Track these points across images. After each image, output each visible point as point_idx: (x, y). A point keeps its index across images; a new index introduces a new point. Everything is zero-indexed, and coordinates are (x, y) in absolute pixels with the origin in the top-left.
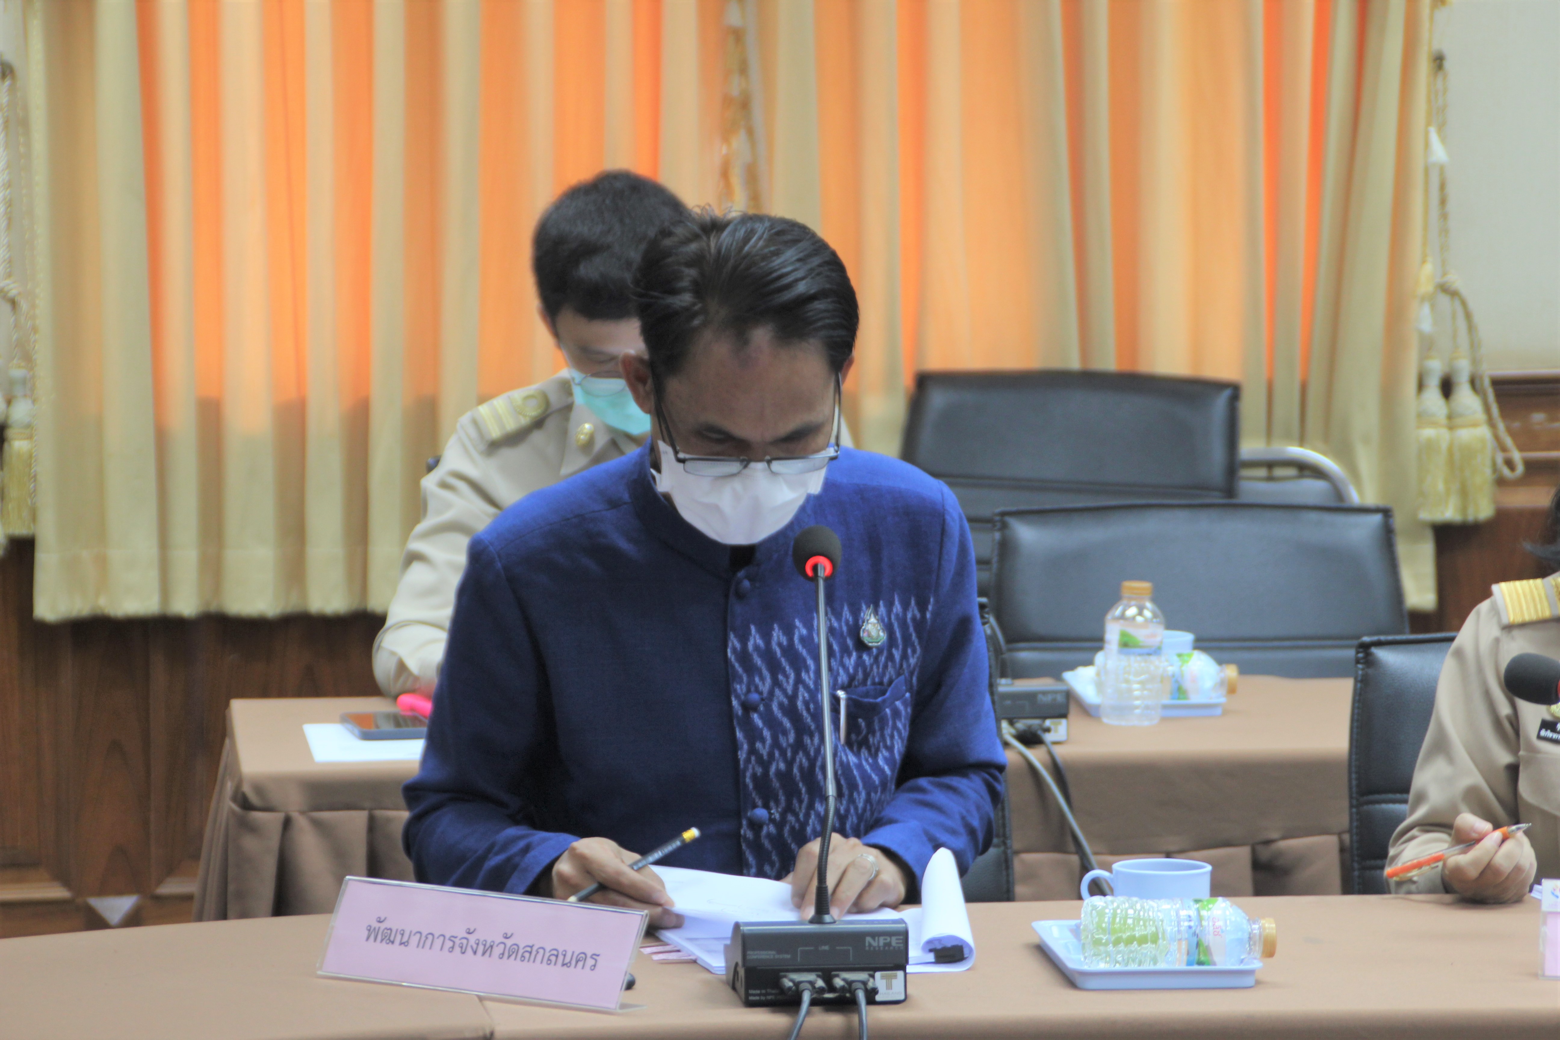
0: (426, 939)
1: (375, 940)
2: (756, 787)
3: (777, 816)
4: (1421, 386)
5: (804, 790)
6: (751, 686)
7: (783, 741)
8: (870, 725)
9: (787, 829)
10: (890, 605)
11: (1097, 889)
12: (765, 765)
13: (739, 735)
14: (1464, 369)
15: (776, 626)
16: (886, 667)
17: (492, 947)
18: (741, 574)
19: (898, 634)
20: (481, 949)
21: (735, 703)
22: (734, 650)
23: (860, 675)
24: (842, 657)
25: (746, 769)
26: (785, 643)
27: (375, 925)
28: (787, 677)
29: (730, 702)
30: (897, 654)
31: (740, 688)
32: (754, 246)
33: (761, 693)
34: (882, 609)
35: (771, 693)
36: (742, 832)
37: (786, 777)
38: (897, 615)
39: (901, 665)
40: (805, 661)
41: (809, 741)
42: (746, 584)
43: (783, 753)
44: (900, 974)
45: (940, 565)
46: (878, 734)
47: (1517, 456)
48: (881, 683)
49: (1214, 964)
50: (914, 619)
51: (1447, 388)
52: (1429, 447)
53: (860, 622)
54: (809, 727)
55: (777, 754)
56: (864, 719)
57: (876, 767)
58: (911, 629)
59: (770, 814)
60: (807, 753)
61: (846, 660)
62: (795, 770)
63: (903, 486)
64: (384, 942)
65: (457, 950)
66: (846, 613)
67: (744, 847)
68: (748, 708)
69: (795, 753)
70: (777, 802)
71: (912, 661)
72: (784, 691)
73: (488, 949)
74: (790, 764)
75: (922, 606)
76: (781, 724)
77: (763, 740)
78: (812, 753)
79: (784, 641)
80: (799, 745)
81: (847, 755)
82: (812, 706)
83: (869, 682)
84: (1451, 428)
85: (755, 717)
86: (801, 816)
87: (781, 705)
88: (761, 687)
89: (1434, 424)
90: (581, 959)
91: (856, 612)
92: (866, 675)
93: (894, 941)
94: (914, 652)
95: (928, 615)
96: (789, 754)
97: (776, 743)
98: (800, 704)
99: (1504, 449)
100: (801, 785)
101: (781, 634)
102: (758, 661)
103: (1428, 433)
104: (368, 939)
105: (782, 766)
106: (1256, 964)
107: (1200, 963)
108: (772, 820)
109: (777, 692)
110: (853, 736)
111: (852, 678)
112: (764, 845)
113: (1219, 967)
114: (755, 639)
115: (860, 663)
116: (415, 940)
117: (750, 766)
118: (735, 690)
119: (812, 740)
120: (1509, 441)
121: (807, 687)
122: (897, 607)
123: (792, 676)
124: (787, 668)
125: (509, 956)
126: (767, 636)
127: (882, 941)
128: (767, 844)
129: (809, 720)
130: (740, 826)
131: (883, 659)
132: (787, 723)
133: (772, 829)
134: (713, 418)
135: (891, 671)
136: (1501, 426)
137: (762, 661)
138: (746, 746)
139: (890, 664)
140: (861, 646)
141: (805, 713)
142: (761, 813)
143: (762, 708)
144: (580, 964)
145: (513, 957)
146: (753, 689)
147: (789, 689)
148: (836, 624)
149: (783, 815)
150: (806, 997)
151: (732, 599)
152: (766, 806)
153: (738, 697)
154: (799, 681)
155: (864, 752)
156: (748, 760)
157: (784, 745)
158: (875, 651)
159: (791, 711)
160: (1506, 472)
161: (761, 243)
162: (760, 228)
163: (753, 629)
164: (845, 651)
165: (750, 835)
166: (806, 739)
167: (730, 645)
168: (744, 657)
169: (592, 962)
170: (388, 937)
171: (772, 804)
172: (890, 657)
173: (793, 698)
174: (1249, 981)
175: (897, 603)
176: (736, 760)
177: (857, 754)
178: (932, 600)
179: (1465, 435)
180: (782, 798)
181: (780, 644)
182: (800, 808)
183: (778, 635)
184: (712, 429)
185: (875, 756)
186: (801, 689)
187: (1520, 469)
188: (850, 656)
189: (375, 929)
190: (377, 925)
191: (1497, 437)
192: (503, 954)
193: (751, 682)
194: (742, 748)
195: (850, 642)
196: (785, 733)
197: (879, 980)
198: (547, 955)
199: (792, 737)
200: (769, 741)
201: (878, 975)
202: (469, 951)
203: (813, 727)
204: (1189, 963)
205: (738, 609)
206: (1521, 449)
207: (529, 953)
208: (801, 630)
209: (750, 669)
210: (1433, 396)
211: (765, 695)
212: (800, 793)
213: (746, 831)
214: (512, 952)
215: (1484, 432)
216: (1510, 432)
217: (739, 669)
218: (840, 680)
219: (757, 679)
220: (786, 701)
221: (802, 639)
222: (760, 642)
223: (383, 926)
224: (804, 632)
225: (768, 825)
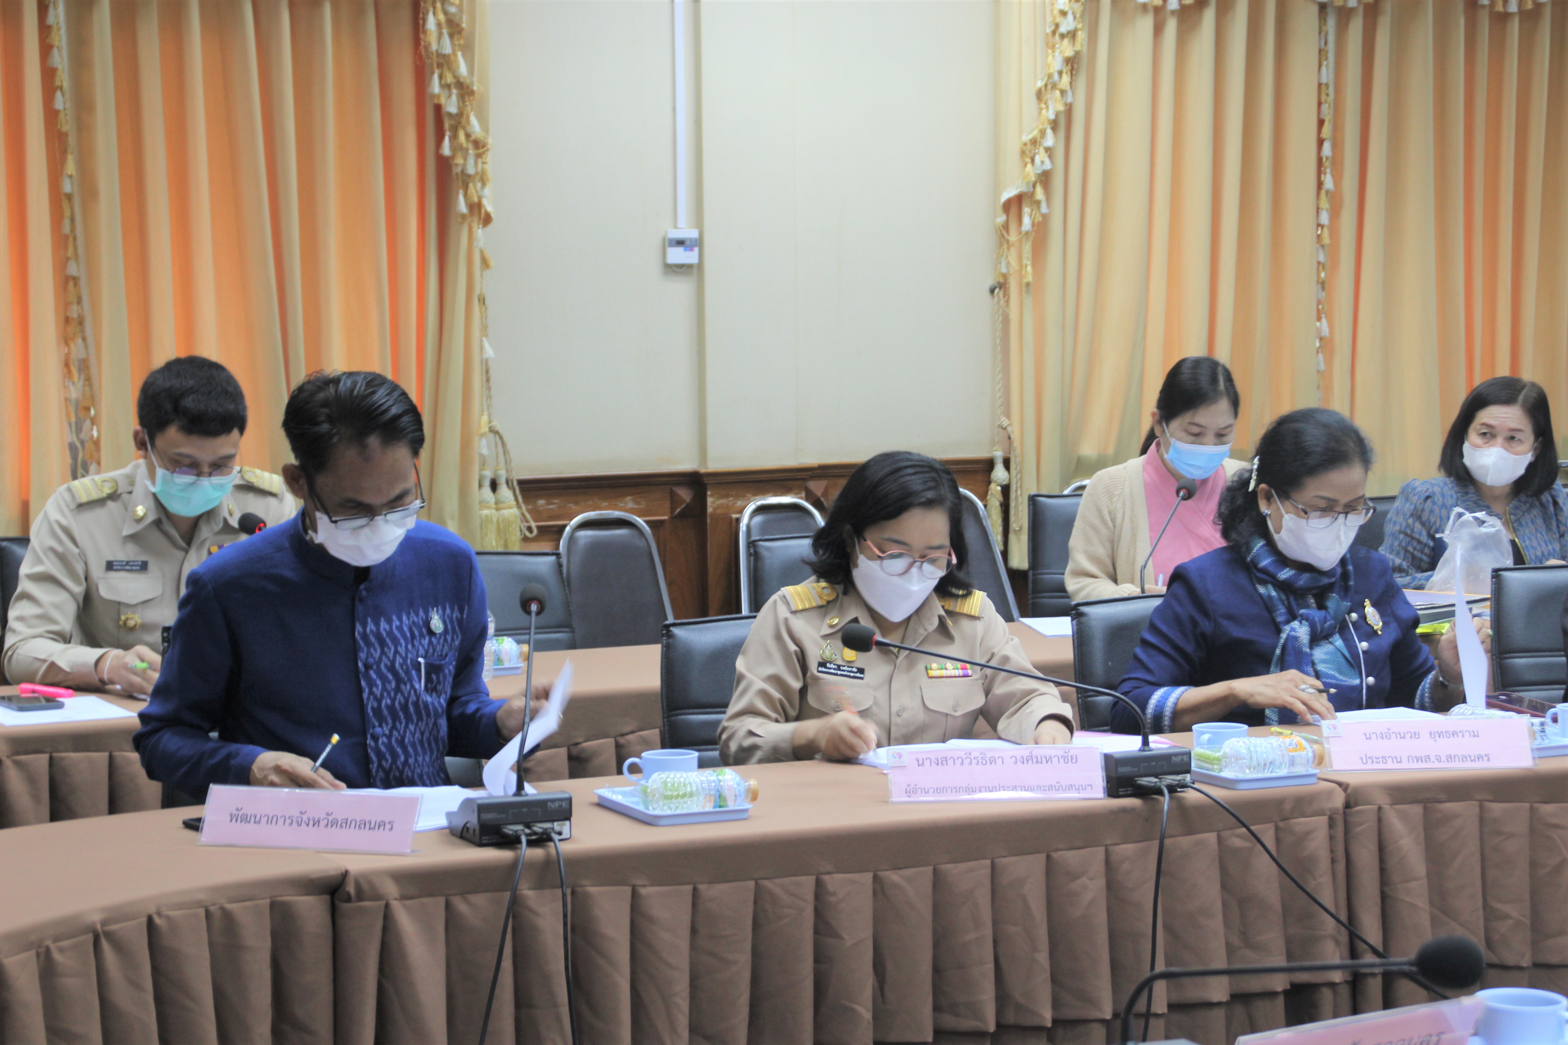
0: (271, 820)
1: (237, 821)
2: (374, 714)
3: (387, 732)
4: (480, 486)
5: (402, 717)
6: (369, 654)
7: (388, 687)
8: (438, 678)
9: (393, 739)
10: (444, 609)
11: (635, 769)
12: (379, 701)
13: (363, 683)
14: (503, 475)
15: (382, 619)
16: (443, 645)
17: (319, 821)
18: (362, 587)
19: (449, 626)
20: (311, 823)
21: (360, 664)
22: (359, 633)
23: (431, 650)
24: (420, 639)
25: (368, 704)
26: (388, 629)
27: (235, 812)
28: (390, 649)
29: (357, 664)
30: (449, 638)
31: (362, 655)
32: (359, 391)
33: (375, 658)
34: (440, 611)
35: (380, 659)
36: (368, 742)
37: (391, 709)
38: (448, 615)
39: (451, 645)
40: (399, 640)
41: (404, 687)
42: (364, 593)
43: (389, 694)
44: (567, 823)
45: (470, 587)
46: (442, 684)
47: (533, 525)
48: (441, 655)
49: (728, 807)
50: (457, 617)
51: (494, 486)
52: (486, 520)
53: (429, 619)
54: (404, 679)
55: (385, 694)
56: (435, 674)
57: (439, 702)
58: (456, 624)
59: (384, 731)
60: (403, 694)
61: (423, 641)
62: (397, 704)
63: (448, 540)
64: (243, 822)
65: (295, 824)
66: (421, 613)
67: (369, 751)
68: (367, 667)
69: (396, 694)
70: (387, 724)
71: (457, 643)
72: (388, 658)
73: (316, 823)
74: (393, 700)
75: (461, 610)
76: (387, 677)
77: (377, 687)
78: (406, 694)
79: (387, 627)
80: (398, 689)
81: (426, 697)
82: (404, 667)
83: (436, 655)
84: (497, 509)
85: (372, 672)
86: (402, 732)
87: (386, 666)
88: (374, 655)
89: (489, 508)
90: (381, 825)
91: (427, 613)
92: (434, 650)
93: (564, 804)
94: (457, 637)
95: (465, 616)
96: (392, 694)
97: (384, 689)
98: (397, 665)
99: (527, 521)
100: (400, 713)
101: (385, 623)
102: (372, 639)
103: (486, 512)
104: (231, 821)
105: (389, 701)
106: (747, 806)
107: (720, 807)
108: (385, 735)
109: (384, 658)
110: (429, 685)
111: (427, 652)
112: (381, 749)
113: (731, 808)
114: (371, 626)
115: (430, 642)
116: (264, 820)
117: (370, 703)
118: (360, 656)
119: (406, 688)
120: (528, 516)
121: (401, 656)
122: (448, 611)
123: (393, 649)
124: (390, 644)
125: (332, 826)
126: (377, 625)
127: (557, 804)
128: (383, 748)
129: (403, 675)
130: (366, 738)
131: (442, 641)
132: (390, 676)
133: (385, 739)
134: (350, 494)
135: (446, 648)
136: (524, 507)
137: (375, 639)
138: (367, 690)
139: (446, 644)
140: (431, 633)
141: (400, 671)
142: (378, 730)
143: (375, 667)
144: (382, 828)
145: (335, 826)
146: (370, 656)
147: (391, 656)
148: (416, 620)
149: (391, 731)
150: (524, 839)
151: (357, 603)
152: (381, 726)
153: (361, 661)
154: (396, 652)
155: (434, 695)
156: (368, 699)
157: (389, 689)
158: (438, 636)
159: (392, 669)
160: (528, 534)
161: (363, 388)
162: (360, 379)
163: (369, 620)
164: (422, 636)
165: (372, 744)
166: (403, 687)
167: (357, 630)
168: (365, 637)
169: (390, 826)
170: (245, 819)
171: (384, 725)
172: (446, 640)
173: (393, 662)
174: (745, 815)
175: (448, 608)
176: (362, 699)
177: (431, 696)
178: (466, 608)
179: (506, 513)
180: (390, 721)
181: (385, 630)
182: (401, 726)
183: (383, 625)
184: (351, 501)
185: (439, 697)
186: (398, 657)
187: (535, 532)
188: (425, 639)
189: (235, 815)
190: (237, 813)
191: (523, 515)
192: (327, 825)
193: (369, 652)
194: (365, 691)
195: (424, 631)
196: (389, 682)
197: (557, 826)
198: (358, 824)
199: (393, 685)
200: (380, 687)
201: (555, 824)
202: (303, 824)
203: (406, 679)
204: (715, 807)
205: (359, 608)
206: (535, 521)
207: (346, 823)
208: (396, 623)
209: (368, 644)
210: (487, 490)
211: (377, 659)
212: (400, 717)
213: (370, 742)
214: (334, 823)
215: (515, 511)
216: (530, 512)
217: (362, 643)
218: (420, 653)
219: (372, 650)
220: (389, 663)
221: (397, 628)
222: (374, 628)
223: (241, 813)
224: (398, 623)
225: (382, 737)
